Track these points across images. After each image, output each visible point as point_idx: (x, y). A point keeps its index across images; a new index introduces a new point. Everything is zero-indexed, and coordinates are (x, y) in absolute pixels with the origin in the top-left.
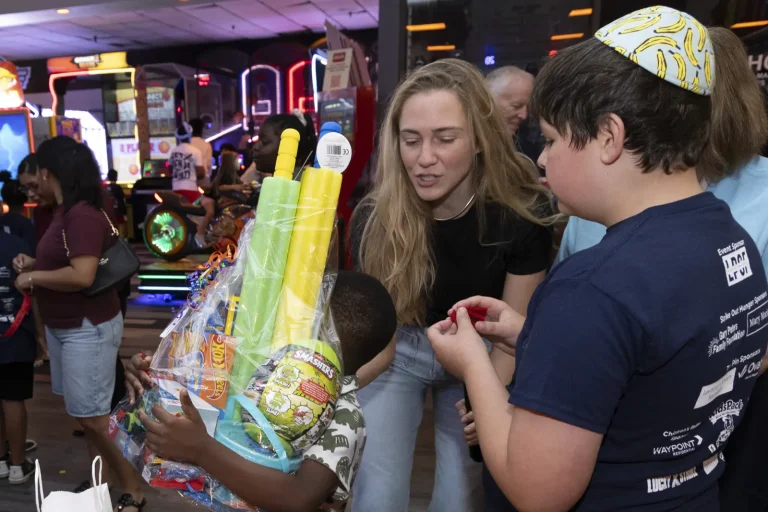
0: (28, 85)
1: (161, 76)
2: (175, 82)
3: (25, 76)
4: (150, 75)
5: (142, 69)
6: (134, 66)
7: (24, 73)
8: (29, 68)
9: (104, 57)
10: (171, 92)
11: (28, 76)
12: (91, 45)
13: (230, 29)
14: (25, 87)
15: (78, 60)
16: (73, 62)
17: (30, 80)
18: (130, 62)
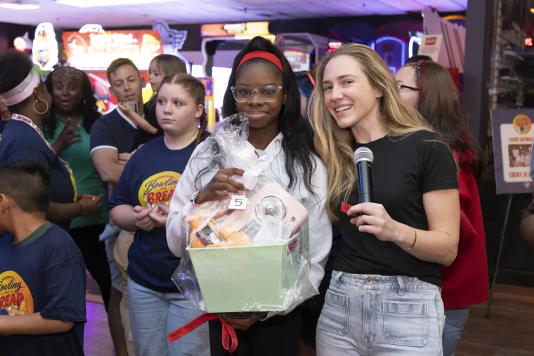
0: (183, 46)
1: (297, 43)
2: (310, 48)
3: (181, 38)
4: (287, 42)
5: (281, 36)
6: (274, 34)
7: (181, 36)
8: (185, 32)
9: (249, 25)
10: (308, 56)
11: (184, 39)
12: (241, 15)
13: (362, 6)
14: (180, 47)
15: (227, 27)
16: (223, 28)
17: (185, 41)
18: (272, 30)
